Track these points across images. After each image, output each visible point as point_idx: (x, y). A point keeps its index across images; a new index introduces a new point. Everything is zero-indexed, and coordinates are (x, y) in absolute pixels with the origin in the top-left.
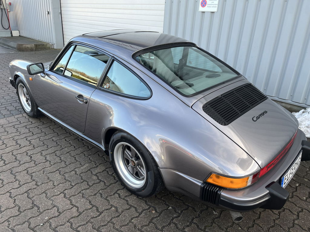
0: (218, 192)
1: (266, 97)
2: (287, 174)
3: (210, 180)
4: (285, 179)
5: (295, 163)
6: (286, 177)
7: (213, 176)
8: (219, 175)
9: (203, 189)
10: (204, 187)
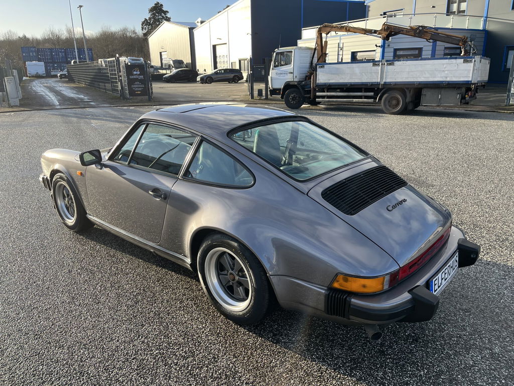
0: (348, 299)
1: (405, 183)
2: (437, 277)
3: (336, 285)
4: (435, 285)
5: (448, 265)
6: (436, 282)
7: (340, 277)
8: (347, 277)
9: (328, 297)
10: (329, 294)
